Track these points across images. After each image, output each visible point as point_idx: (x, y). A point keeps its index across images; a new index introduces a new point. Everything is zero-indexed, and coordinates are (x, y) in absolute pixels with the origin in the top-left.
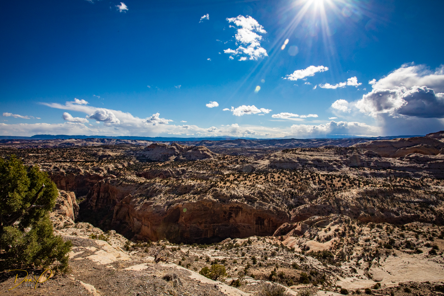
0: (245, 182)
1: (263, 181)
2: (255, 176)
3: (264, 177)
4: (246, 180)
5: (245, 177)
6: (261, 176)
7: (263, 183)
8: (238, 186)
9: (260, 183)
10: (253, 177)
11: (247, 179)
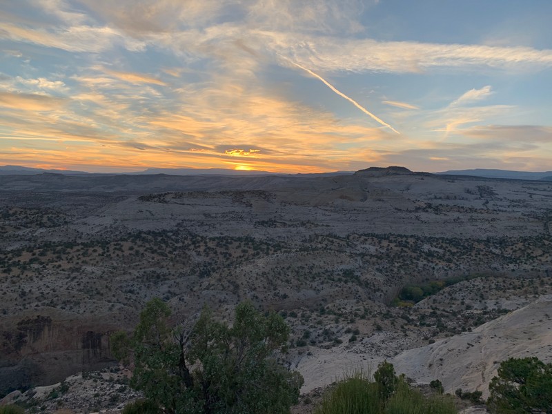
0: (57, 264)
1: (98, 259)
2: (82, 249)
3: (100, 251)
4: (59, 258)
5: (58, 252)
6: (96, 248)
7: (97, 262)
8: (40, 274)
9: (92, 262)
10: (78, 251)
11: (64, 256)
